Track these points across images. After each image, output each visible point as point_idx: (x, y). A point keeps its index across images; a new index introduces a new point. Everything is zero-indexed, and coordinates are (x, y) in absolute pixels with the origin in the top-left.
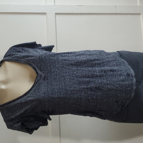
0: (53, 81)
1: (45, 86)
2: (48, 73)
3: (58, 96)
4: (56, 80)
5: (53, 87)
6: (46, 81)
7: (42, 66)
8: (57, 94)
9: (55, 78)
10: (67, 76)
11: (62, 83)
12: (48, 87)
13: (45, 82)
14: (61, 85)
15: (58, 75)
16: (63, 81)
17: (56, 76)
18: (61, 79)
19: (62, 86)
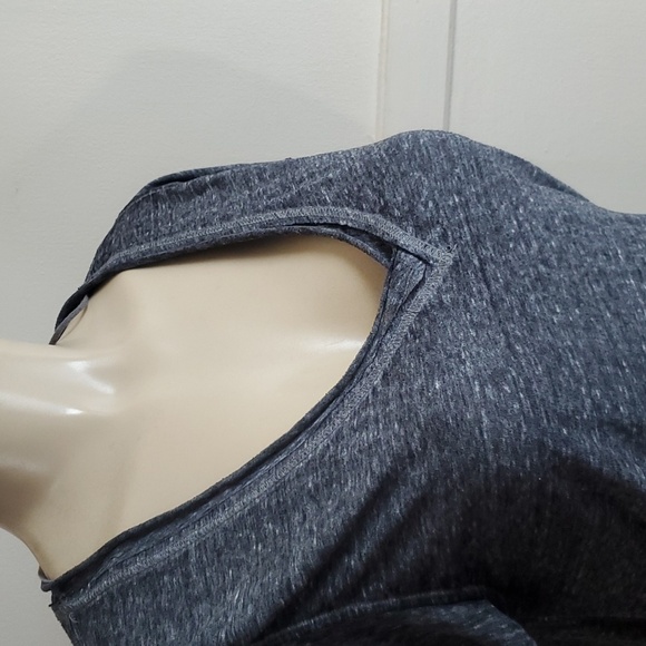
0: (532, 298)
1: (478, 326)
2: (477, 241)
3: (597, 407)
4: (552, 289)
5: (543, 335)
6: (480, 292)
7: (425, 193)
8: (589, 394)
9: (539, 278)
10: (624, 275)
11: (600, 318)
12: (506, 334)
13: (471, 295)
14: (599, 327)
15: (560, 260)
16: (608, 308)
17: (545, 262)
18: (586, 289)
19: (610, 335)
